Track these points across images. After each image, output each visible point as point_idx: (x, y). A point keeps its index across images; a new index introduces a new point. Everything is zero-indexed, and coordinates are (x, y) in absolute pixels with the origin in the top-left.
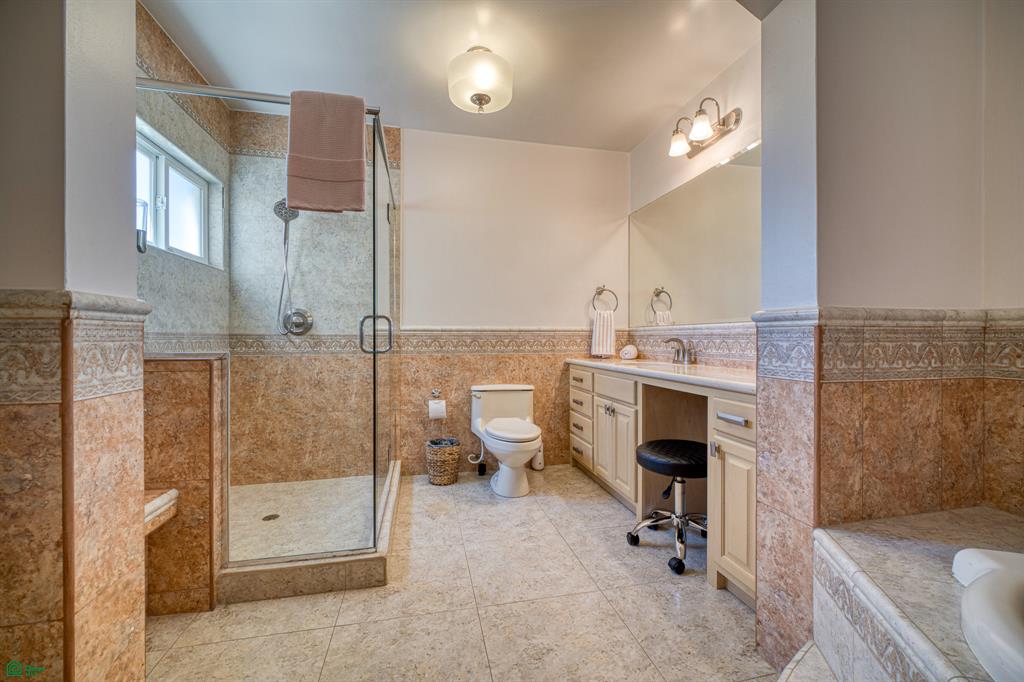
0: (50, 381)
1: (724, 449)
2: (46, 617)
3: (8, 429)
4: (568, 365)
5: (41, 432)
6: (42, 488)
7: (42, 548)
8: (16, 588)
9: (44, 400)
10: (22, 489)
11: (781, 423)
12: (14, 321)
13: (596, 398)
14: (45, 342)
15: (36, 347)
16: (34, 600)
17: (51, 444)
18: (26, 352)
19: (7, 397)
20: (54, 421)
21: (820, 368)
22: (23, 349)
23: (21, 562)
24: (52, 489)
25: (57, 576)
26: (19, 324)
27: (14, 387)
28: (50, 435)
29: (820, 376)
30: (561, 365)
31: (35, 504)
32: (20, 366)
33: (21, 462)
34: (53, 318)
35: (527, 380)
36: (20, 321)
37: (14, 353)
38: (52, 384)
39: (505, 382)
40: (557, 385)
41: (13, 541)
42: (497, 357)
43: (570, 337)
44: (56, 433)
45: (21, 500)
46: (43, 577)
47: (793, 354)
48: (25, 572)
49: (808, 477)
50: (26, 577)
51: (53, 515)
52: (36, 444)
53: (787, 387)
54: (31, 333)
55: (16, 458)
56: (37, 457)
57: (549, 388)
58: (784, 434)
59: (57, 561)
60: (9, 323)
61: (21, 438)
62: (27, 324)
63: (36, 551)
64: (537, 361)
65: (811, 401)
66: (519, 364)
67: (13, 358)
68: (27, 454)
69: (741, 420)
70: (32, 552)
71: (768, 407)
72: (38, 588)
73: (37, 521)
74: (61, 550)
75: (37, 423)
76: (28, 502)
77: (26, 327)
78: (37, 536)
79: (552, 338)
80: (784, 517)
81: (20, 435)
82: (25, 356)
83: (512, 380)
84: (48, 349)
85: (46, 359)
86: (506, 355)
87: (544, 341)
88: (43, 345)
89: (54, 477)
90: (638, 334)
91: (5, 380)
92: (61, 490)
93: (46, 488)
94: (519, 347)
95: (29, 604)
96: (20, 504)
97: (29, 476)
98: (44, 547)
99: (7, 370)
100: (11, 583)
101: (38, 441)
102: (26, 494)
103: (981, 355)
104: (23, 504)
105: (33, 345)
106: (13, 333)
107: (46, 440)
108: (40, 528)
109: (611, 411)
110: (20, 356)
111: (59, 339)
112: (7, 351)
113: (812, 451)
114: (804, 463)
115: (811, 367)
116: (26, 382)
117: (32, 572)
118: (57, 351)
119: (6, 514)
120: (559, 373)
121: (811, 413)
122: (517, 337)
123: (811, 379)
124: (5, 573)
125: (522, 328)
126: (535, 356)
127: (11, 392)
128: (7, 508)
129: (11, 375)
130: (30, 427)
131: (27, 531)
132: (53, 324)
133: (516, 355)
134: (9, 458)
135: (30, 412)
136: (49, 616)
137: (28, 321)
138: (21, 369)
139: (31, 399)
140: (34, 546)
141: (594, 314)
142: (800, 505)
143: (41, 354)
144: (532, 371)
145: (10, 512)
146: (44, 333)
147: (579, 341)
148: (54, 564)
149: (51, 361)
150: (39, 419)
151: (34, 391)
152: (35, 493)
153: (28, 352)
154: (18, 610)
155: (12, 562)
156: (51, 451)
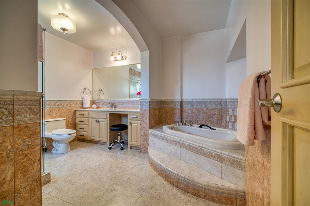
0: (36, 116)
1: (132, 123)
2: (35, 181)
3: (24, 131)
4: (75, 111)
5: (33, 130)
6: (34, 146)
7: (34, 162)
8: (27, 176)
9: (35, 121)
10: (28, 147)
11: (144, 116)
12: (26, 100)
13: (90, 119)
14: (35, 106)
15: (32, 107)
16: (32, 178)
17: (37, 133)
18: (29, 109)
19: (24, 122)
20: (38, 127)
21: (150, 107)
22: (28, 108)
23: (28, 168)
24: (37, 146)
25: (39, 169)
26: (27, 101)
27: (26, 119)
28: (37, 131)
29: (150, 108)
30: (73, 111)
31: (32, 151)
32: (28, 112)
33: (28, 140)
34: (37, 99)
35: (61, 117)
36: (27, 100)
37: (26, 109)
38: (37, 117)
39: (53, 118)
40: (72, 117)
41: (26, 163)
42: (49, 109)
43: (76, 102)
44: (38, 130)
45: (28, 150)
46: (35, 170)
47: (146, 105)
48: (29, 170)
49: (148, 123)
50: (30, 172)
51: (37, 152)
52: (33, 134)
53: (145, 110)
54: (31, 103)
55: (26, 139)
56: (33, 138)
57: (69, 118)
58: (145, 117)
59: (39, 165)
60: (24, 101)
61: (28, 133)
62: (30, 101)
63: (33, 164)
64: (65, 110)
65: (149, 112)
66: (58, 112)
67: (25, 111)
68: (30, 137)
69: (136, 117)
70: (31, 164)
71: (142, 113)
72: (33, 174)
73: (33, 155)
74: (40, 161)
75: (32, 128)
76: (30, 151)
77: (29, 101)
78: (33, 159)
79: (70, 102)
80: (145, 130)
81: (28, 132)
82: (29, 110)
83: (56, 117)
84: (35, 107)
85: (35, 110)
86: (53, 109)
87: (67, 104)
88: (34, 106)
89: (38, 142)
90: (96, 101)
91: (23, 117)
92: (39, 145)
93: (35, 146)
94: (58, 106)
95: (31, 179)
96: (28, 151)
97: (30, 143)
98: (35, 162)
99: (23, 114)
100: (25, 175)
101: (33, 133)
102: (30, 148)
103: (161, 105)
104: (28, 152)
105: (31, 106)
106: (25, 103)
107: (35, 133)
108: (34, 157)
109: (98, 121)
110: (27, 110)
111: (39, 105)
112: (23, 108)
113: (149, 119)
114: (148, 121)
115: (149, 107)
116: (29, 117)
117: (31, 170)
118: (38, 108)
119: (23, 155)
120: (72, 114)
121: (149, 113)
122: (57, 102)
123: (149, 108)
124: (23, 173)
125: (59, 99)
126: (64, 109)
127: (25, 120)
128: (24, 153)
129: (25, 115)
130: (31, 129)
131: (30, 159)
132: (37, 101)
133: (57, 108)
134: (24, 139)
135: (31, 125)
136: (37, 180)
137: (30, 100)
138: (28, 113)
139: (31, 122)
140: (32, 162)
141: (83, 96)
142: (147, 127)
143: (34, 109)
144: (63, 114)
145: (25, 154)
146: (34, 103)
147: (78, 103)
148: (38, 166)
149: (37, 111)
150: (33, 127)
151: (32, 119)
152: (32, 147)
153: (30, 108)
154: (27, 182)
155: (26, 169)
156: (37, 135)
